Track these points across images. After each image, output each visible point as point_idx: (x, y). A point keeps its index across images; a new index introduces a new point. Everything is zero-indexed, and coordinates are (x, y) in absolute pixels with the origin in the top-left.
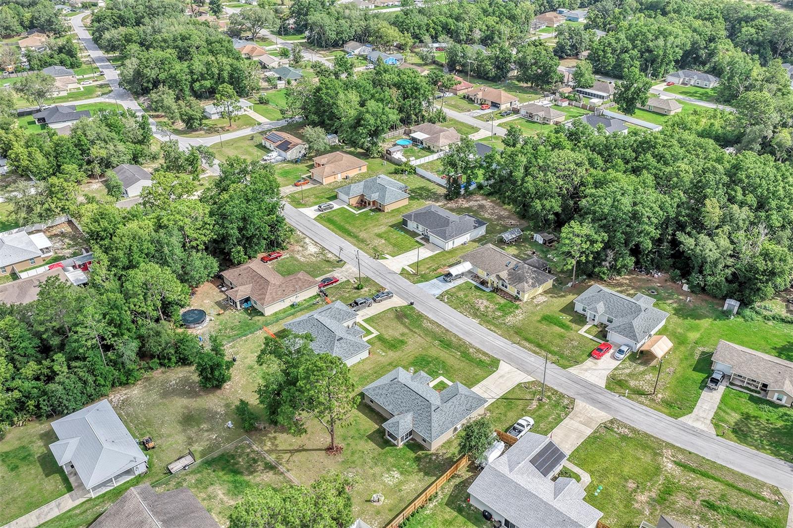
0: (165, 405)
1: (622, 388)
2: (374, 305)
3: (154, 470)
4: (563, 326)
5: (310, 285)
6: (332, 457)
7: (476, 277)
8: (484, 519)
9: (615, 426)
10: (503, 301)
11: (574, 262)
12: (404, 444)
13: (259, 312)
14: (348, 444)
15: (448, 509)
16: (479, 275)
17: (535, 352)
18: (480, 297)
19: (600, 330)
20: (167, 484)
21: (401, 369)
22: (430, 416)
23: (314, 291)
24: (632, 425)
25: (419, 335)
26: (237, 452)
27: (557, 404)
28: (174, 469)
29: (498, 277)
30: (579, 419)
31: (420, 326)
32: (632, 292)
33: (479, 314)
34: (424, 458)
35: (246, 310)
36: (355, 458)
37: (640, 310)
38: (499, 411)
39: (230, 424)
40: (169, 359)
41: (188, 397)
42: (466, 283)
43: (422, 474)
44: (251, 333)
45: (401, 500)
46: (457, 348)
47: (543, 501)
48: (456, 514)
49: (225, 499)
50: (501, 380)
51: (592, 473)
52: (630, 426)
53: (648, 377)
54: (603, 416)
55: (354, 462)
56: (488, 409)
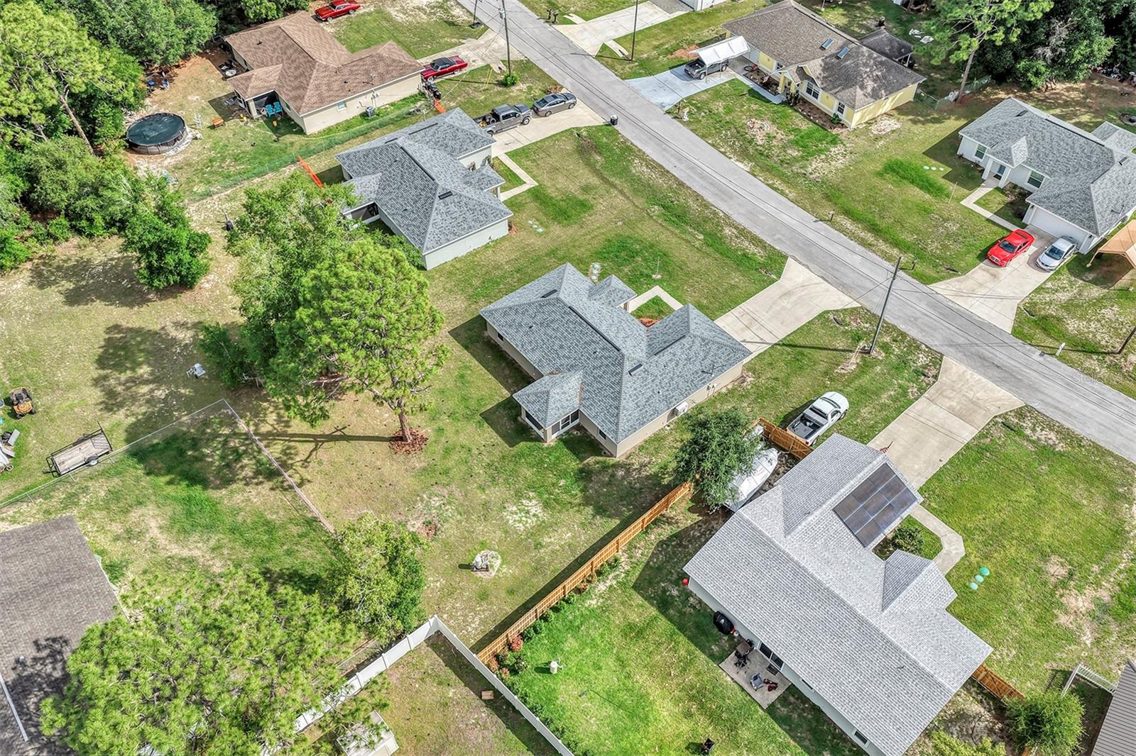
0: (73, 317)
1: (1049, 335)
2: (535, 121)
3: (25, 462)
4: (928, 186)
5: (402, 72)
6: (401, 457)
7: (753, 70)
8: (715, 631)
9: (1027, 424)
10: (805, 126)
11: (976, 44)
12: (560, 439)
13: (296, 125)
14: (440, 430)
15: (638, 599)
16: (762, 66)
17: (863, 243)
18: (759, 115)
19: (1008, 200)
20: (47, 497)
21: (570, 268)
22: (620, 383)
23: (413, 85)
24: (1067, 425)
25: (621, 192)
26: (204, 433)
27: (903, 363)
28: (66, 465)
29: (802, 73)
30: (948, 403)
31: (625, 172)
32: (1085, 118)
33: (751, 151)
34: (600, 472)
35: (269, 120)
36: (451, 463)
37: (1111, 162)
38: (775, 373)
39: (198, 369)
40: (91, 220)
41: (123, 304)
42: (732, 82)
43: (590, 510)
44: (272, 170)
45: (538, 569)
46: (699, 224)
47: (855, 615)
48: (653, 611)
49: (162, 539)
50: (785, 303)
51: (967, 534)
52: (1061, 426)
53: (1108, 313)
54: (1003, 399)
55: (446, 472)
56: (750, 368)
